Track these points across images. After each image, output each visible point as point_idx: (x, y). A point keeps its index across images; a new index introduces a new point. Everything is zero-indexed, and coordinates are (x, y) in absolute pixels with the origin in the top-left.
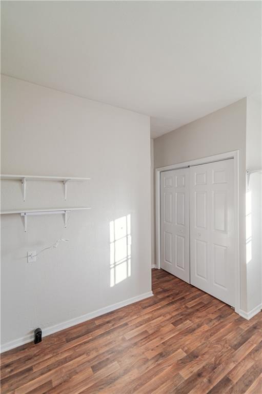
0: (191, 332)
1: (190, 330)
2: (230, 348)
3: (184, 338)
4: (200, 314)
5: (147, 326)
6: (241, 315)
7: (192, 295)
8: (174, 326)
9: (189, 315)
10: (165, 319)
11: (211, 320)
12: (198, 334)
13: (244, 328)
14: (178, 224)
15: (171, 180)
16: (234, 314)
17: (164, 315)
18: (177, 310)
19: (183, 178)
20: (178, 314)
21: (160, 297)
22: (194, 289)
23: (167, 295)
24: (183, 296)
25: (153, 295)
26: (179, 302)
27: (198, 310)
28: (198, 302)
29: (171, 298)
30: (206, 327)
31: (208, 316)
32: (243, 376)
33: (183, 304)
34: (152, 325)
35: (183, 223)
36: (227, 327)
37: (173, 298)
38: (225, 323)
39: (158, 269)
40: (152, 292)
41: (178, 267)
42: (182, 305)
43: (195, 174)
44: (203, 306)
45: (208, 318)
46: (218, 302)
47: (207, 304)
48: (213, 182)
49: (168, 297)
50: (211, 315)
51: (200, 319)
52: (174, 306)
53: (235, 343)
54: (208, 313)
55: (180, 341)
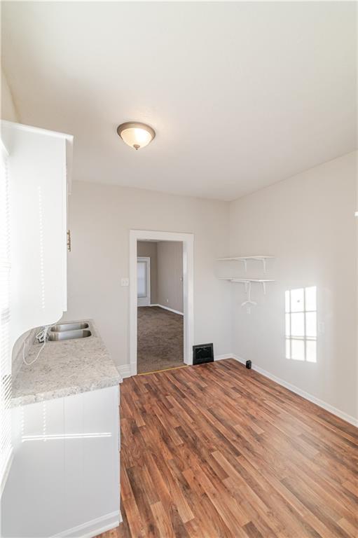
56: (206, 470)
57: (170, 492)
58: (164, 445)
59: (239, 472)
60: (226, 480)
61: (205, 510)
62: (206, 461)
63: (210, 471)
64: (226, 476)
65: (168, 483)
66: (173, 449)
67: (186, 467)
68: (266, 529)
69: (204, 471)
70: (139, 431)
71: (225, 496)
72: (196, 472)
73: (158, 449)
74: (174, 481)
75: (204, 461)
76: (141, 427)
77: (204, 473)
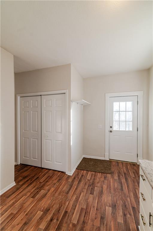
0: (44, 197)
1: (43, 196)
2: (65, 194)
3: (41, 203)
4: (48, 183)
5: (12, 209)
6: (68, 174)
7: (43, 174)
8: (33, 199)
9: (42, 187)
10: (26, 197)
11: (55, 184)
12: (49, 195)
13: (70, 180)
14: (33, 131)
15: (28, 103)
16: (65, 175)
17: (25, 195)
18: (34, 187)
19: (37, 102)
20: (35, 189)
21: (21, 183)
22: (44, 170)
23: (26, 180)
24: (38, 176)
25: (16, 184)
26: (35, 181)
27: (47, 181)
28: (47, 177)
29: (29, 181)
30: (53, 189)
31: (53, 182)
32: (72, 206)
33: (38, 181)
34: (16, 206)
35: (37, 130)
36: (63, 183)
37: (31, 181)
38: (62, 182)
39: (18, 165)
40: (15, 182)
41: (33, 159)
42: (37, 183)
43: (45, 100)
44: (50, 178)
45: (53, 183)
46: (57, 172)
47: (52, 176)
48: (55, 106)
49: (27, 181)
50: (55, 181)
51: (49, 186)
52: (32, 185)
53: (67, 190)
54: (53, 181)
55: (38, 206)
56: (88, 218)
57: (111, 222)
58: (104, 191)
59: (76, 206)
60: (84, 208)
61: (101, 206)
62: (83, 222)
63: (86, 216)
64: (82, 209)
65: (110, 227)
66: (101, 187)
67: (95, 228)
68: (88, 191)
69: (89, 218)
70: (112, 204)
71: (90, 204)
72: (93, 221)
73: (107, 190)
74: (106, 225)
75: (84, 222)
76: (110, 206)
77: (90, 217)
